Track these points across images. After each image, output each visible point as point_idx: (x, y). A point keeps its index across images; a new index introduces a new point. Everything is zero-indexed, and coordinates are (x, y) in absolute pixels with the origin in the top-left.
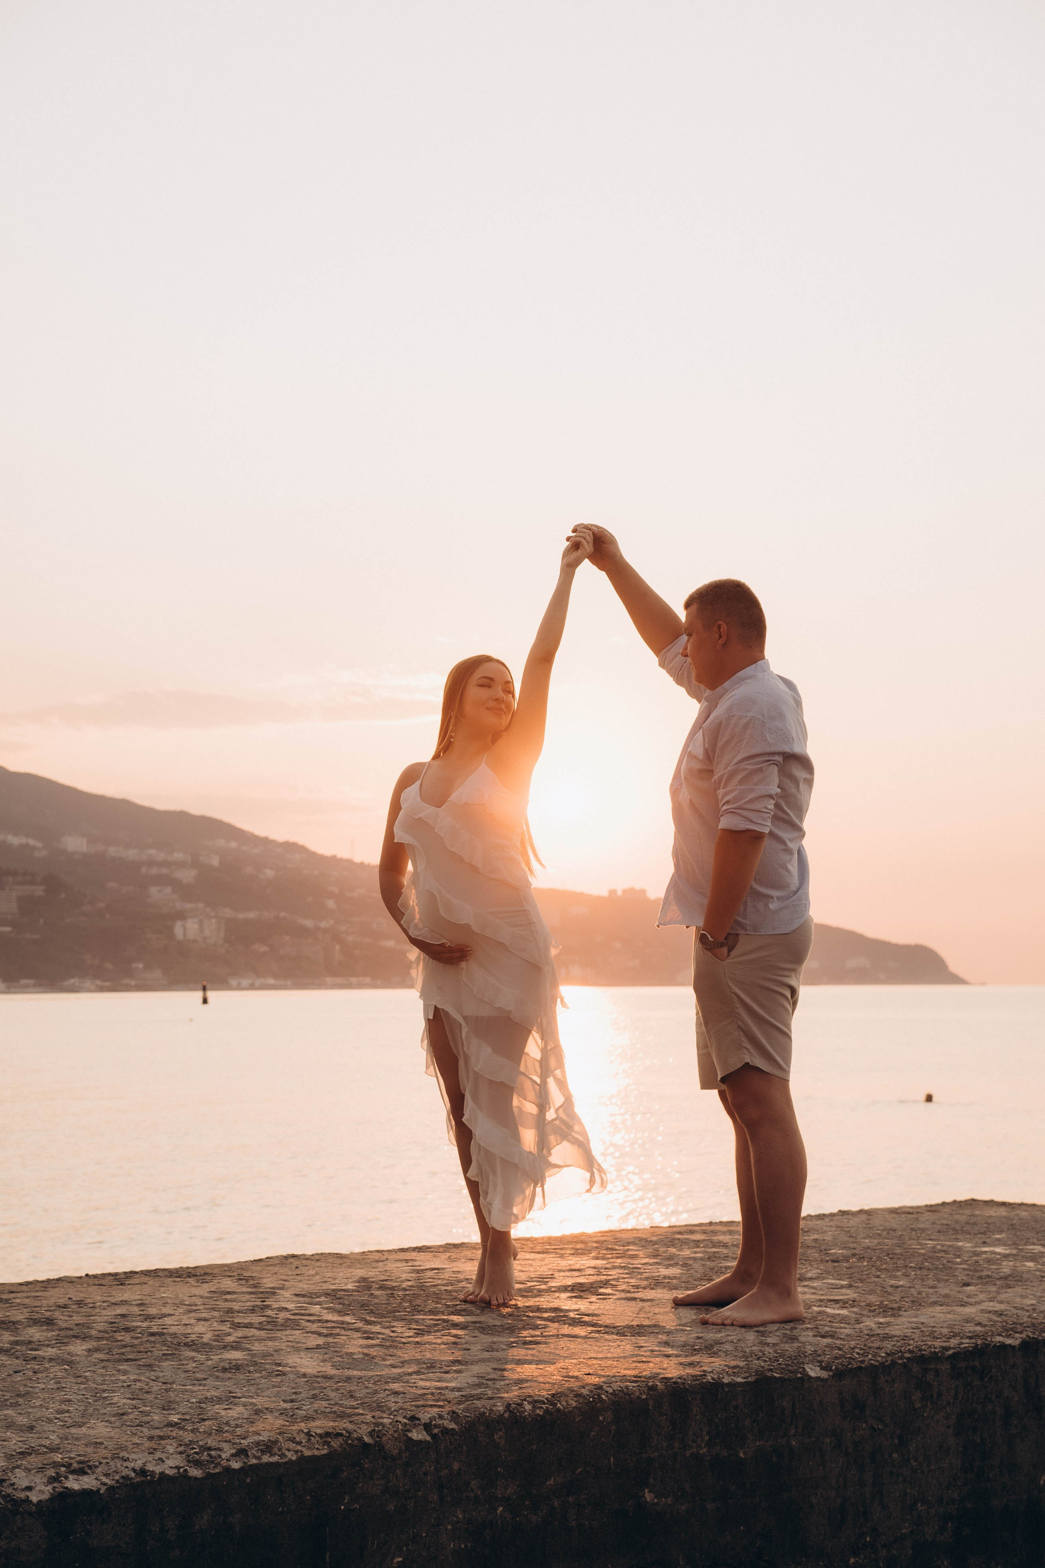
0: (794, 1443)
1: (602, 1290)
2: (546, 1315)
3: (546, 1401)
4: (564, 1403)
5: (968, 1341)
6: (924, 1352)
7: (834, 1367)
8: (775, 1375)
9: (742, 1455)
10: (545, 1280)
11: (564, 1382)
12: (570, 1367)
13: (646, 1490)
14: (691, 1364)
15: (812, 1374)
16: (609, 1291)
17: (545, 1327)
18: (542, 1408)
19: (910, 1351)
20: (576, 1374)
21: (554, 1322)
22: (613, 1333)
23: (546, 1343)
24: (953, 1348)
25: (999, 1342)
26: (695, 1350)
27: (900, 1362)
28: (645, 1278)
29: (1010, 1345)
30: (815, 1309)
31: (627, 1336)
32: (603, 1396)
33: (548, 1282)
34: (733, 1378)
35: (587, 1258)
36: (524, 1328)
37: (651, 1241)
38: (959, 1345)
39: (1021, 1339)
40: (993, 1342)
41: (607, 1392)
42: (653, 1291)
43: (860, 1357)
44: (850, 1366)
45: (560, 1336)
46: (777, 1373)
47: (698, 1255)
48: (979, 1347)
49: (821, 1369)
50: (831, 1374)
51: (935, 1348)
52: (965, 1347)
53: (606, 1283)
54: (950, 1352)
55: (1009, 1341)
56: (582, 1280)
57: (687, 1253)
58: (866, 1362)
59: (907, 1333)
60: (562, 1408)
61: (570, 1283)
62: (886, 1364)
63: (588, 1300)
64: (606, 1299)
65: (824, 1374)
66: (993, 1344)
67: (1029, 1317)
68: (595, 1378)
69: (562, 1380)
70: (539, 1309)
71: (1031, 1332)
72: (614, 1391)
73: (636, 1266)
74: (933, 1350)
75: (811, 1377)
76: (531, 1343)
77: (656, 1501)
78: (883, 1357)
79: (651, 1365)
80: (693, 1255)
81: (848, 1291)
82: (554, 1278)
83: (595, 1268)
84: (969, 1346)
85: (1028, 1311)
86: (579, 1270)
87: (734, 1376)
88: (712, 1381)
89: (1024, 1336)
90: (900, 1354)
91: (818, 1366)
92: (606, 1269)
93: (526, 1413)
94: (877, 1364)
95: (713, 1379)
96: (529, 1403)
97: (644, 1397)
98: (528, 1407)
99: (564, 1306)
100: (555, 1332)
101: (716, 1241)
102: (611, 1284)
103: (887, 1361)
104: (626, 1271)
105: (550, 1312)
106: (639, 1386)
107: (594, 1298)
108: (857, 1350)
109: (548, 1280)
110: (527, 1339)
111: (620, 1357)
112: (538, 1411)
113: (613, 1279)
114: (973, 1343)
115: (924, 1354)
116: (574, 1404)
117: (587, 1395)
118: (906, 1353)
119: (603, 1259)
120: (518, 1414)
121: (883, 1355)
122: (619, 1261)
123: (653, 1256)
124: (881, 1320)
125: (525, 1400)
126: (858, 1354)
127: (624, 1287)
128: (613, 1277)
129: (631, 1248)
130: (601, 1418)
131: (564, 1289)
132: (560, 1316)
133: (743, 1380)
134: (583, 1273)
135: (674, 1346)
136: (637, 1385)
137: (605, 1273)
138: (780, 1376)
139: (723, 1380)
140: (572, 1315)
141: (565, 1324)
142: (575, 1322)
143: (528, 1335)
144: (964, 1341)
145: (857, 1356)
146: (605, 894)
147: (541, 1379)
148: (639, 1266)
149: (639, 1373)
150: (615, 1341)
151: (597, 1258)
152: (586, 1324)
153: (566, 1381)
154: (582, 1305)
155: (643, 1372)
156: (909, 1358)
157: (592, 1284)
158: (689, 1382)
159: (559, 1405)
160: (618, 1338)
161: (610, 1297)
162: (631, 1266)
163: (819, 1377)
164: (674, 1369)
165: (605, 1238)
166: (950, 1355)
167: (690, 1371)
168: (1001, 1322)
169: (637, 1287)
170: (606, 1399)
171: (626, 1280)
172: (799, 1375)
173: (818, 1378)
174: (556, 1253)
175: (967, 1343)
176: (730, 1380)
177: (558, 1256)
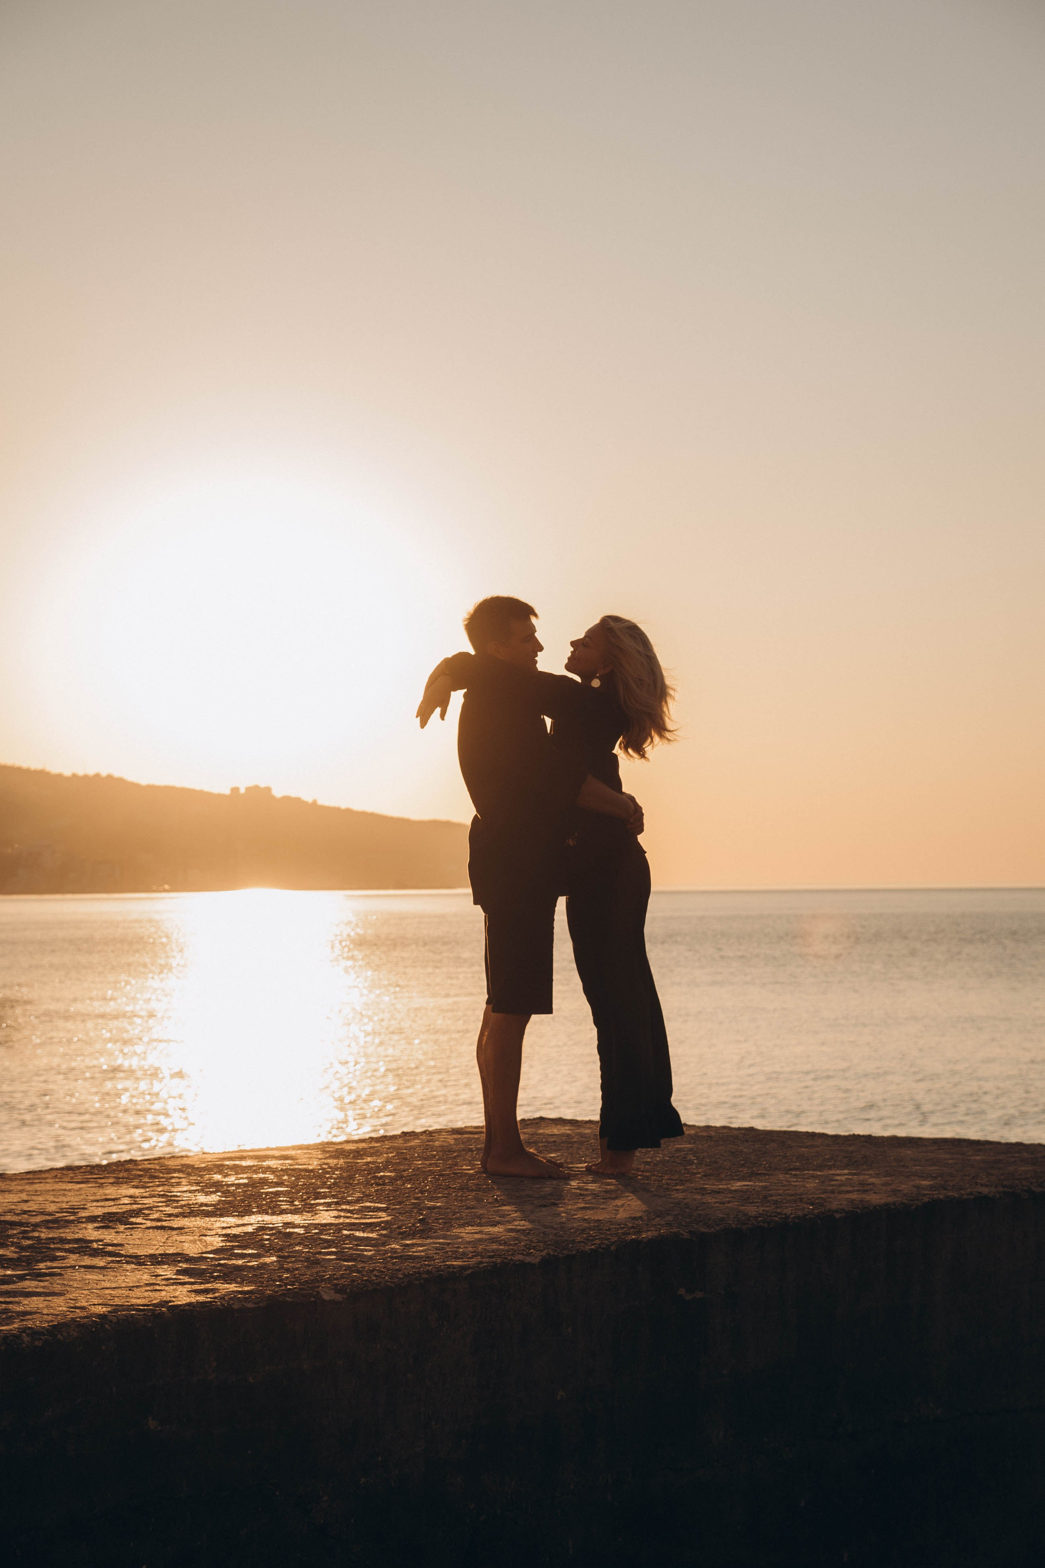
0: (305, 1366)
1: (133, 1220)
2: (67, 1246)
3: (46, 1332)
4: (65, 1334)
5: (487, 1260)
6: (442, 1273)
7: (349, 1289)
8: (288, 1299)
9: (251, 1380)
10: (76, 1210)
11: (68, 1313)
12: (79, 1298)
13: (150, 1418)
14: (206, 1291)
15: (326, 1297)
16: (139, 1220)
17: (64, 1258)
18: (42, 1339)
19: (428, 1272)
20: (84, 1304)
21: (74, 1253)
22: (133, 1263)
23: (60, 1275)
24: (472, 1268)
25: (519, 1260)
26: (213, 1277)
27: (417, 1283)
28: (180, 1206)
29: (529, 1263)
30: (345, 1232)
31: (147, 1265)
32: (107, 1326)
33: (78, 1212)
34: (245, 1304)
35: (126, 1187)
36: (42, 1261)
37: (198, 1168)
38: (478, 1264)
39: (541, 1257)
40: (513, 1261)
41: (111, 1321)
42: (186, 1219)
43: (377, 1279)
44: (365, 1288)
45: (77, 1267)
46: (289, 1297)
47: (242, 1181)
48: (498, 1266)
49: (335, 1292)
50: (345, 1296)
51: (454, 1268)
52: (483, 1267)
53: (138, 1213)
54: (469, 1272)
55: (528, 1259)
56: (114, 1210)
57: (231, 1179)
58: (383, 1283)
59: (430, 1254)
60: (62, 1338)
61: (100, 1213)
62: (403, 1285)
63: (115, 1230)
64: (135, 1228)
65: (338, 1297)
66: (512, 1263)
67: (555, 1235)
68: (102, 1308)
69: (68, 1311)
70: (63, 1241)
71: (552, 1249)
72: (118, 1320)
73: (175, 1194)
74: (451, 1270)
75: (325, 1301)
76: (45, 1275)
77: (159, 1428)
78: (400, 1278)
79: (164, 1293)
80: (237, 1182)
81: (383, 1214)
82: (86, 1209)
83: (131, 1197)
84: (488, 1265)
85: (555, 1229)
86: (113, 1200)
87: (245, 1302)
88: (221, 1307)
89: (543, 1253)
90: (417, 1275)
91: (333, 1289)
92: (142, 1198)
93: (24, 1345)
94: (393, 1285)
95: (222, 1305)
96: (28, 1335)
97: (149, 1325)
98: (26, 1339)
99: (89, 1236)
100: (73, 1263)
101: (266, 1166)
102: (143, 1214)
103: (403, 1283)
104: (163, 1200)
105: (73, 1244)
106: (144, 1314)
107: (122, 1228)
108: (375, 1272)
109: (78, 1210)
110: (42, 1271)
111: (133, 1287)
112: (37, 1343)
113: (147, 1208)
114: (493, 1262)
115: (442, 1275)
116: (75, 1334)
117: (90, 1325)
118: (423, 1273)
119: (144, 1187)
120: (15, 1346)
121: (401, 1276)
122: (160, 1189)
123: (195, 1183)
124: (408, 1242)
125: (24, 1332)
126: (376, 1276)
127: (155, 1216)
128: (147, 1206)
129: (175, 1175)
130: (103, 1348)
131: (92, 1219)
132: (84, 1247)
133: (254, 1306)
134: (118, 1203)
135: (193, 1274)
136: (143, 1313)
137: (141, 1202)
138: (292, 1300)
139: (233, 1306)
140: (95, 1245)
141: (85, 1255)
142: (95, 1253)
143: (44, 1267)
144: (484, 1260)
145: (374, 1278)
146: (227, 792)
147: (45, 1311)
148: (179, 1194)
149: (149, 1302)
150: (133, 1270)
151: (137, 1187)
152: (111, 1254)
153: (72, 1312)
154: (109, 1236)
155: (152, 1301)
156: (426, 1278)
157: (124, 1213)
158: (198, 1309)
159: (59, 1336)
160: (136, 1267)
161: (138, 1226)
162: (170, 1194)
163: (333, 1300)
164: (185, 1297)
165: (152, 1165)
166: (468, 1275)
167: (201, 1298)
168: (526, 1241)
169: (170, 1215)
170: (110, 1328)
171: (161, 1209)
172: (313, 1299)
173: (332, 1302)
174: (96, 1183)
175: (486, 1263)
176: (240, 1306)
177: (97, 1185)
